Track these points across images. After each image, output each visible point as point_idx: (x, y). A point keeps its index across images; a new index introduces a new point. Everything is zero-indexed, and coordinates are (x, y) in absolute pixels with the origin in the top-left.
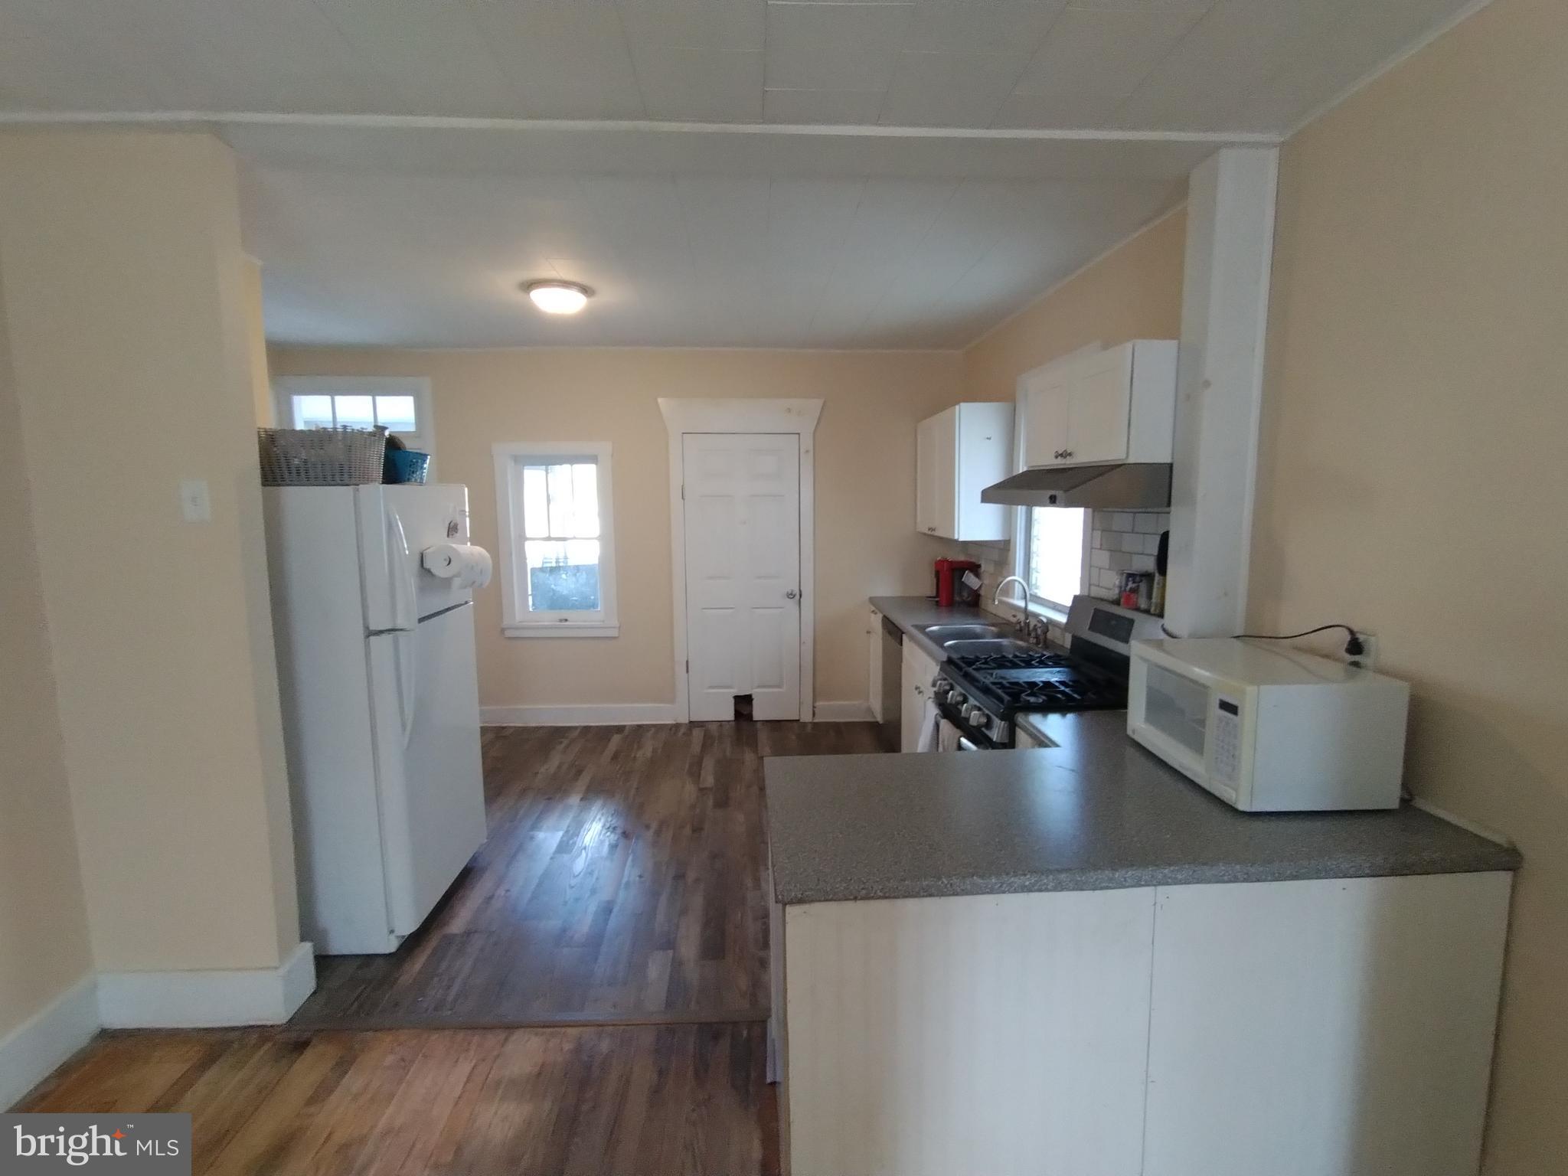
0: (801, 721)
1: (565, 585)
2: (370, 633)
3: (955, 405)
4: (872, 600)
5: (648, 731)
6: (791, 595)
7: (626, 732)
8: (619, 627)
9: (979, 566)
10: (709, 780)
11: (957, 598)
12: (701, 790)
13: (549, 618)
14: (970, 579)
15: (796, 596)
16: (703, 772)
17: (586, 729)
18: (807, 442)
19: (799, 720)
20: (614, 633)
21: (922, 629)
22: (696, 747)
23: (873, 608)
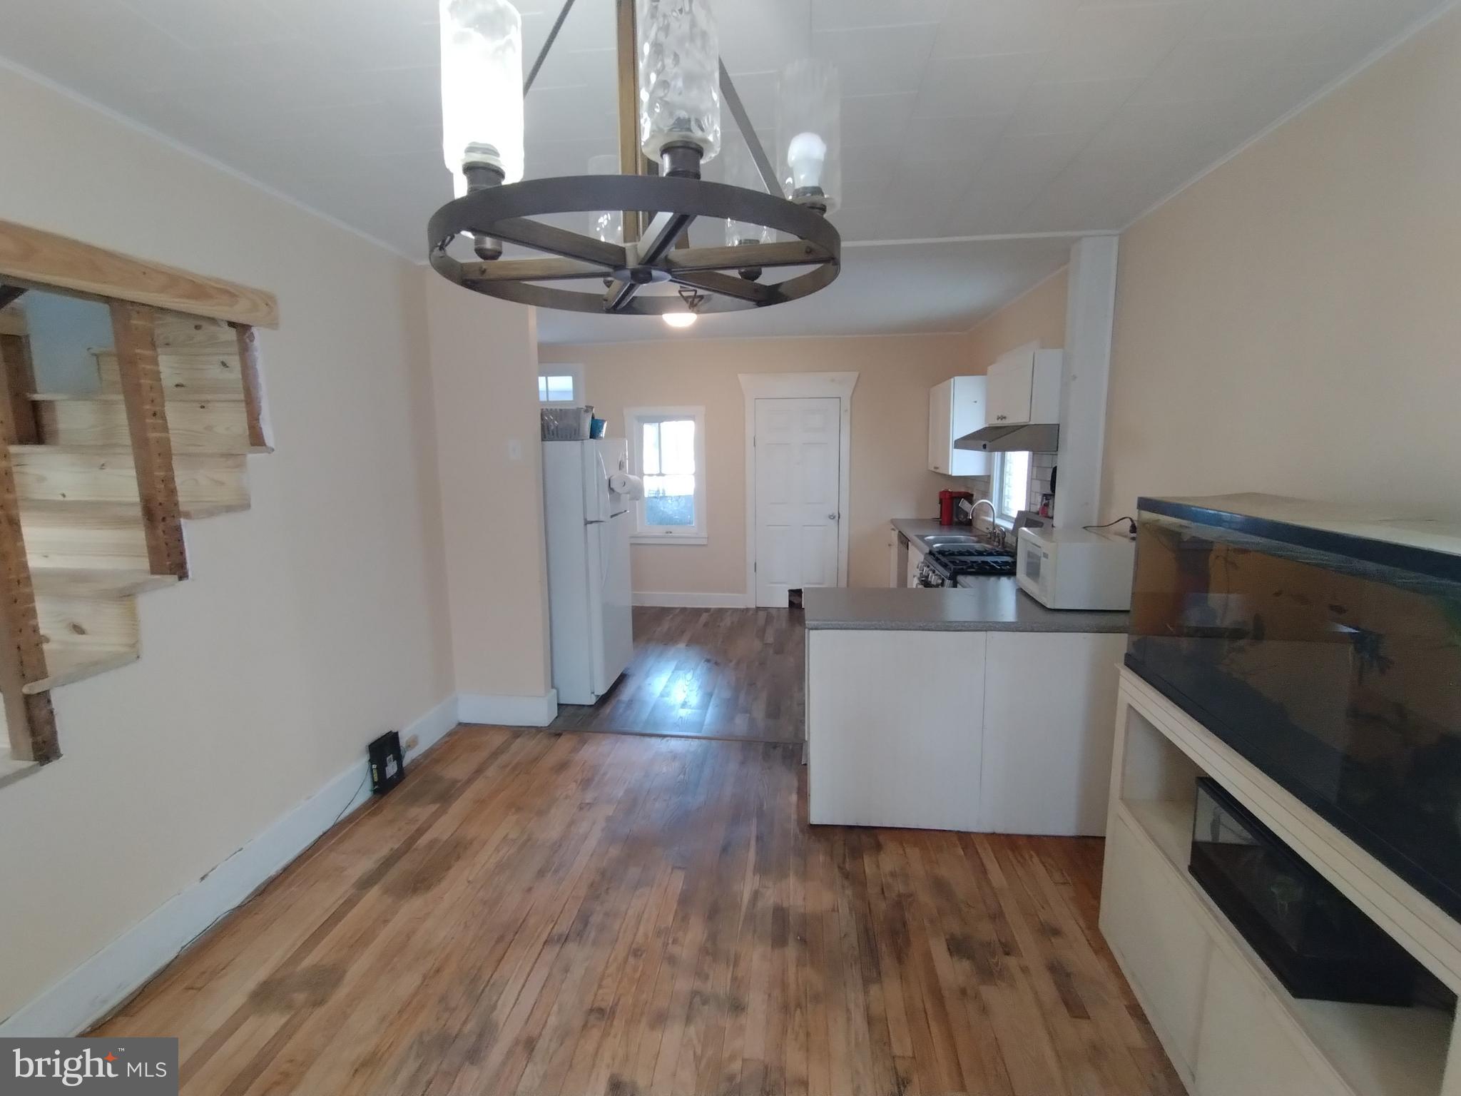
1: (670, 508)
2: (587, 523)
3: (951, 378)
4: (893, 521)
5: (727, 612)
6: (832, 517)
7: (712, 612)
8: (708, 538)
9: (972, 495)
10: (770, 638)
11: (956, 520)
12: (765, 644)
13: (659, 530)
14: (964, 504)
15: (836, 517)
16: (766, 635)
17: (684, 610)
18: (846, 404)
20: (704, 542)
21: (922, 538)
22: (761, 620)
23: (893, 527)
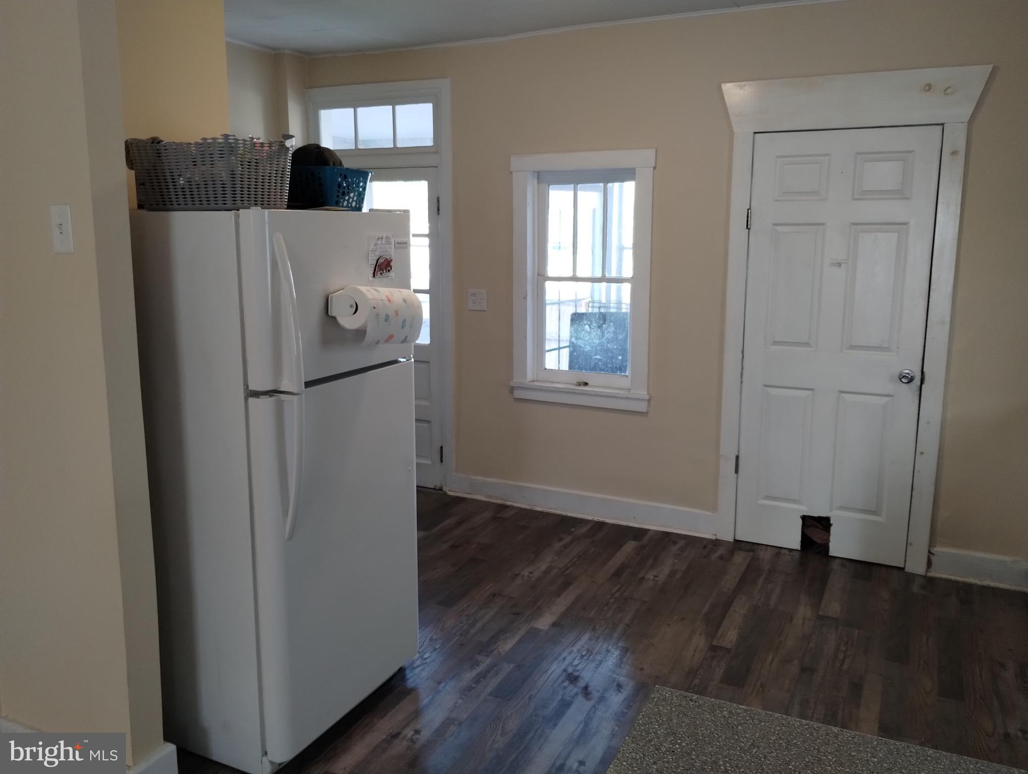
0: (907, 570)
2: (249, 394)
5: (675, 543)
6: (906, 379)
7: (646, 539)
8: (649, 400)
12: (714, 649)
15: (914, 381)
16: (726, 622)
18: (957, 138)
19: (903, 569)
20: (642, 407)
22: (729, 582)
